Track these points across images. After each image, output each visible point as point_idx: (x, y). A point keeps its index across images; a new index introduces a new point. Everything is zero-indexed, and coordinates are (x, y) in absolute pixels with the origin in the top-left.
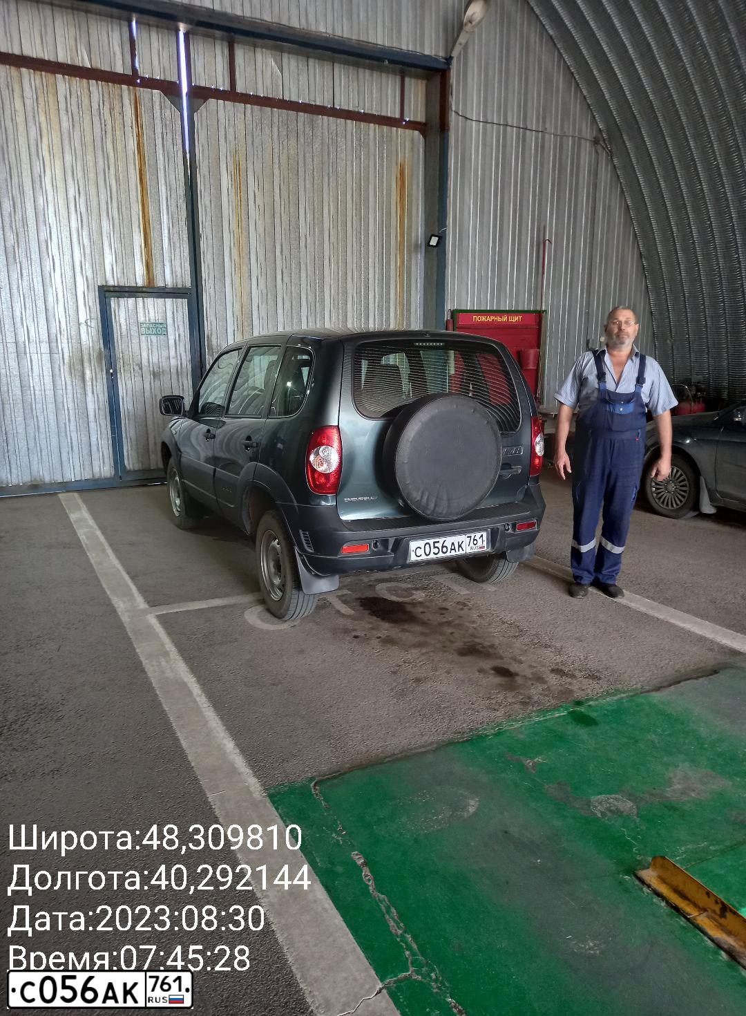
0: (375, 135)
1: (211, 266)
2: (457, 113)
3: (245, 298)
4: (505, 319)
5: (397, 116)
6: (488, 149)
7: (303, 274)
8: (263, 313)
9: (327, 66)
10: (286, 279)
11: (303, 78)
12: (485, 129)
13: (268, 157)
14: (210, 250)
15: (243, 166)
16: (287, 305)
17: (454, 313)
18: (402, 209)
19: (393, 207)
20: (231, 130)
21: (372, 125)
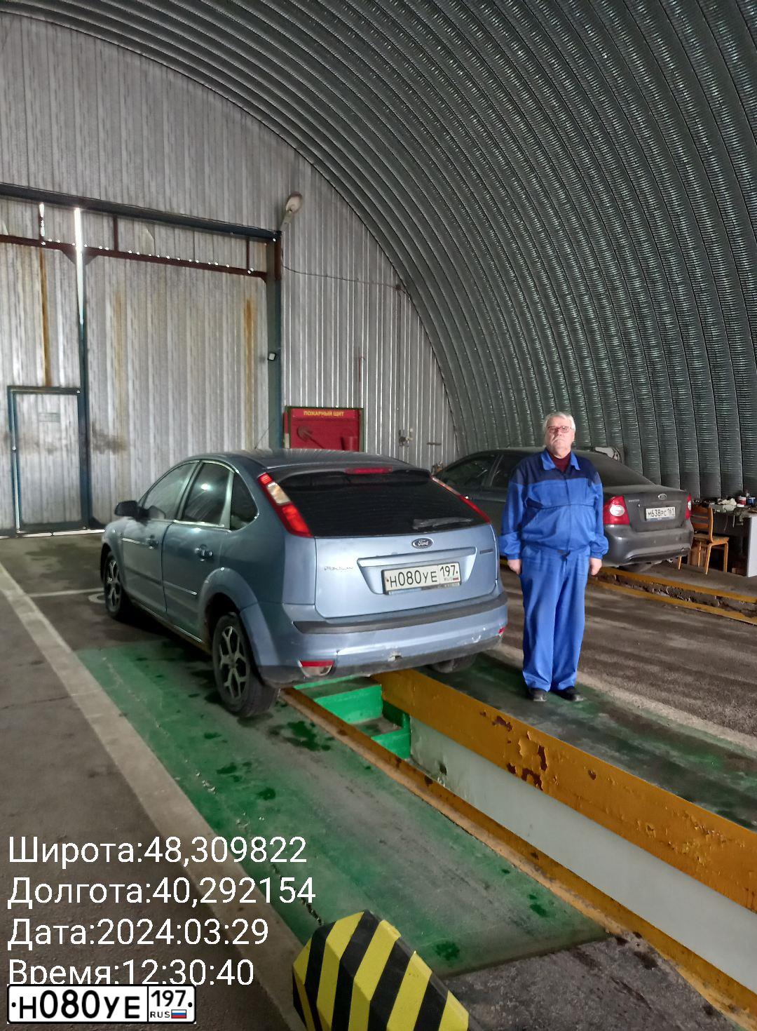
0: (227, 281)
1: (97, 372)
2: (287, 268)
3: (123, 396)
4: (329, 414)
5: (244, 267)
6: (313, 293)
7: (170, 379)
8: (138, 406)
9: (189, 234)
10: (157, 382)
11: (171, 241)
12: (310, 279)
13: (142, 296)
14: (96, 361)
15: (123, 302)
16: (157, 400)
17: (289, 409)
18: (250, 333)
19: (242, 330)
20: (114, 278)
21: (224, 274)
